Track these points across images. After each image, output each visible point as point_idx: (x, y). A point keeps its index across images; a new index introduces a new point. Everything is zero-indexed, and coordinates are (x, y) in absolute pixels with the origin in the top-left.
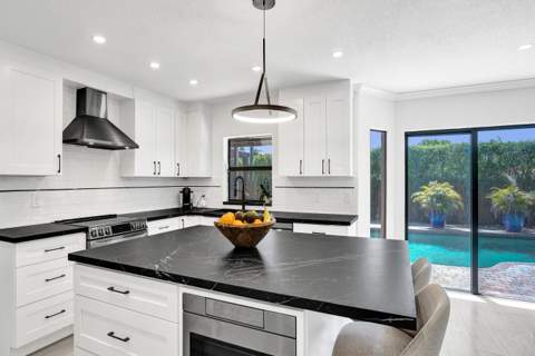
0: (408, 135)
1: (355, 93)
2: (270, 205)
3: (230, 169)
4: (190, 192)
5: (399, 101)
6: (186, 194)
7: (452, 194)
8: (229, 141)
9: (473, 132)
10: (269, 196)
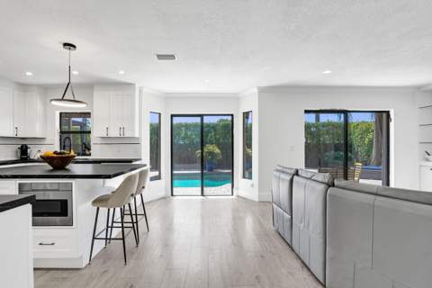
0: (172, 116)
1: (140, 91)
2: (90, 155)
3: (61, 132)
4: (27, 148)
5: (168, 98)
6: (24, 150)
7: (217, 151)
8: (61, 114)
9: (201, 116)
10: (89, 149)
